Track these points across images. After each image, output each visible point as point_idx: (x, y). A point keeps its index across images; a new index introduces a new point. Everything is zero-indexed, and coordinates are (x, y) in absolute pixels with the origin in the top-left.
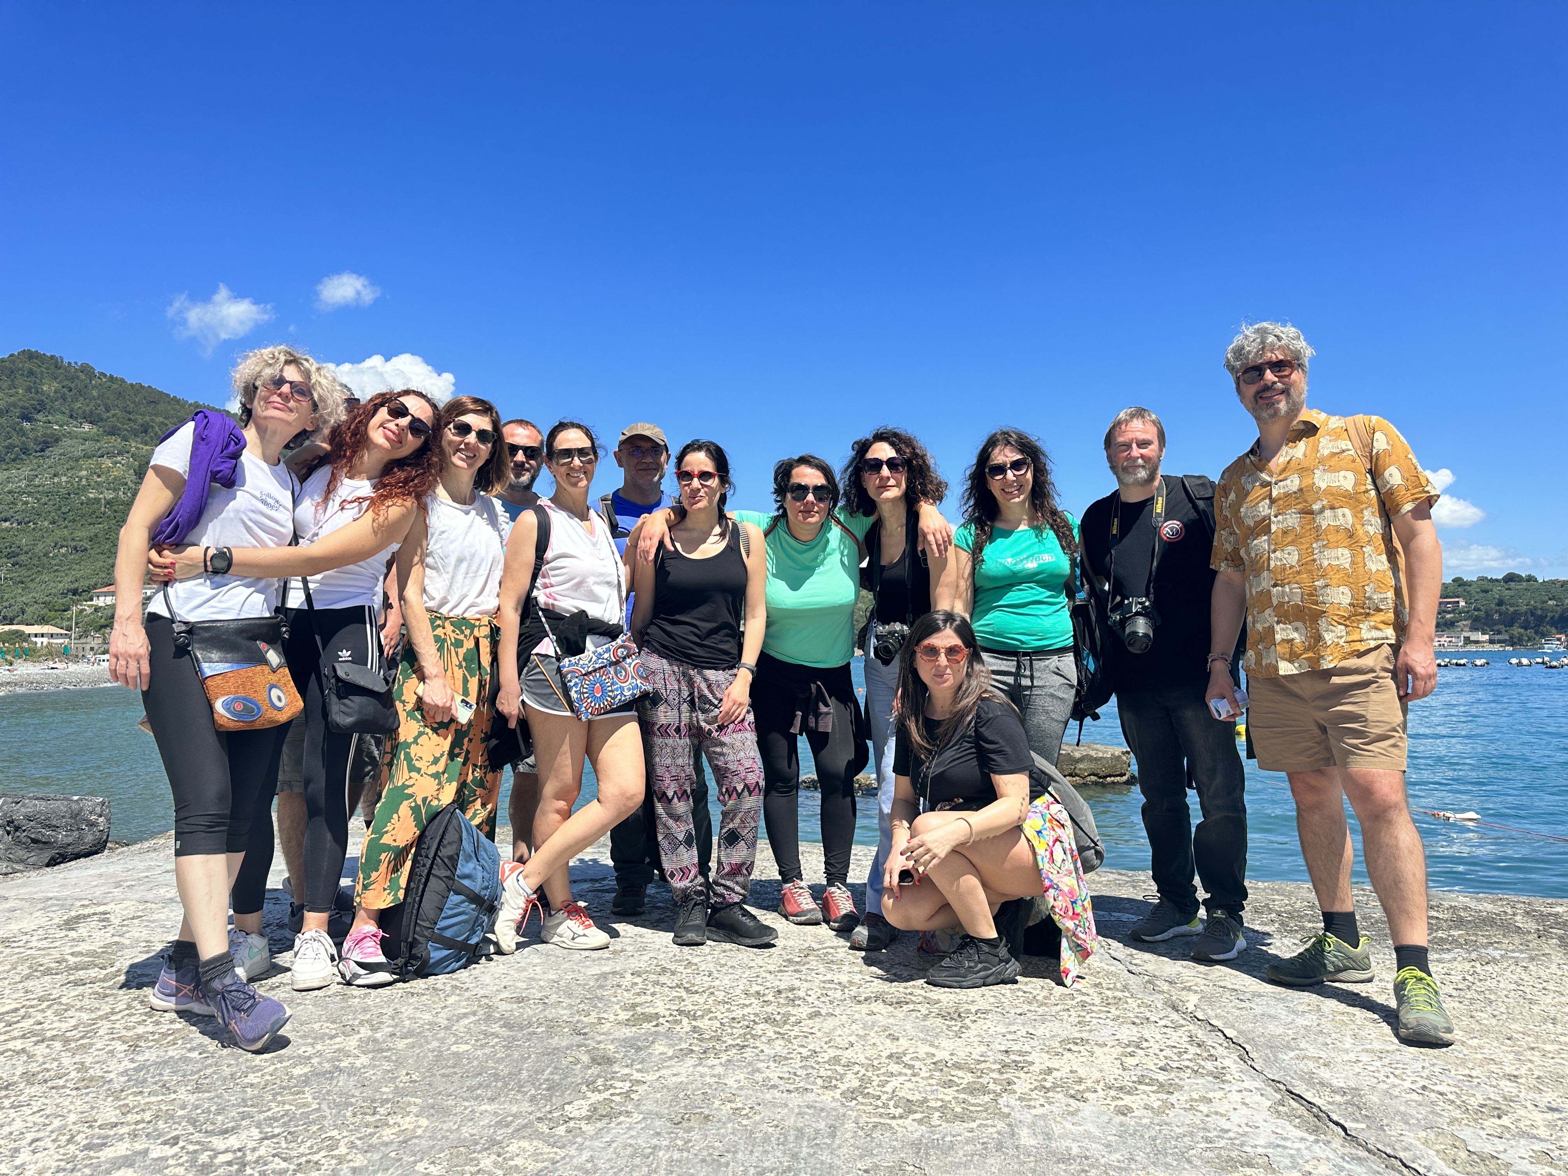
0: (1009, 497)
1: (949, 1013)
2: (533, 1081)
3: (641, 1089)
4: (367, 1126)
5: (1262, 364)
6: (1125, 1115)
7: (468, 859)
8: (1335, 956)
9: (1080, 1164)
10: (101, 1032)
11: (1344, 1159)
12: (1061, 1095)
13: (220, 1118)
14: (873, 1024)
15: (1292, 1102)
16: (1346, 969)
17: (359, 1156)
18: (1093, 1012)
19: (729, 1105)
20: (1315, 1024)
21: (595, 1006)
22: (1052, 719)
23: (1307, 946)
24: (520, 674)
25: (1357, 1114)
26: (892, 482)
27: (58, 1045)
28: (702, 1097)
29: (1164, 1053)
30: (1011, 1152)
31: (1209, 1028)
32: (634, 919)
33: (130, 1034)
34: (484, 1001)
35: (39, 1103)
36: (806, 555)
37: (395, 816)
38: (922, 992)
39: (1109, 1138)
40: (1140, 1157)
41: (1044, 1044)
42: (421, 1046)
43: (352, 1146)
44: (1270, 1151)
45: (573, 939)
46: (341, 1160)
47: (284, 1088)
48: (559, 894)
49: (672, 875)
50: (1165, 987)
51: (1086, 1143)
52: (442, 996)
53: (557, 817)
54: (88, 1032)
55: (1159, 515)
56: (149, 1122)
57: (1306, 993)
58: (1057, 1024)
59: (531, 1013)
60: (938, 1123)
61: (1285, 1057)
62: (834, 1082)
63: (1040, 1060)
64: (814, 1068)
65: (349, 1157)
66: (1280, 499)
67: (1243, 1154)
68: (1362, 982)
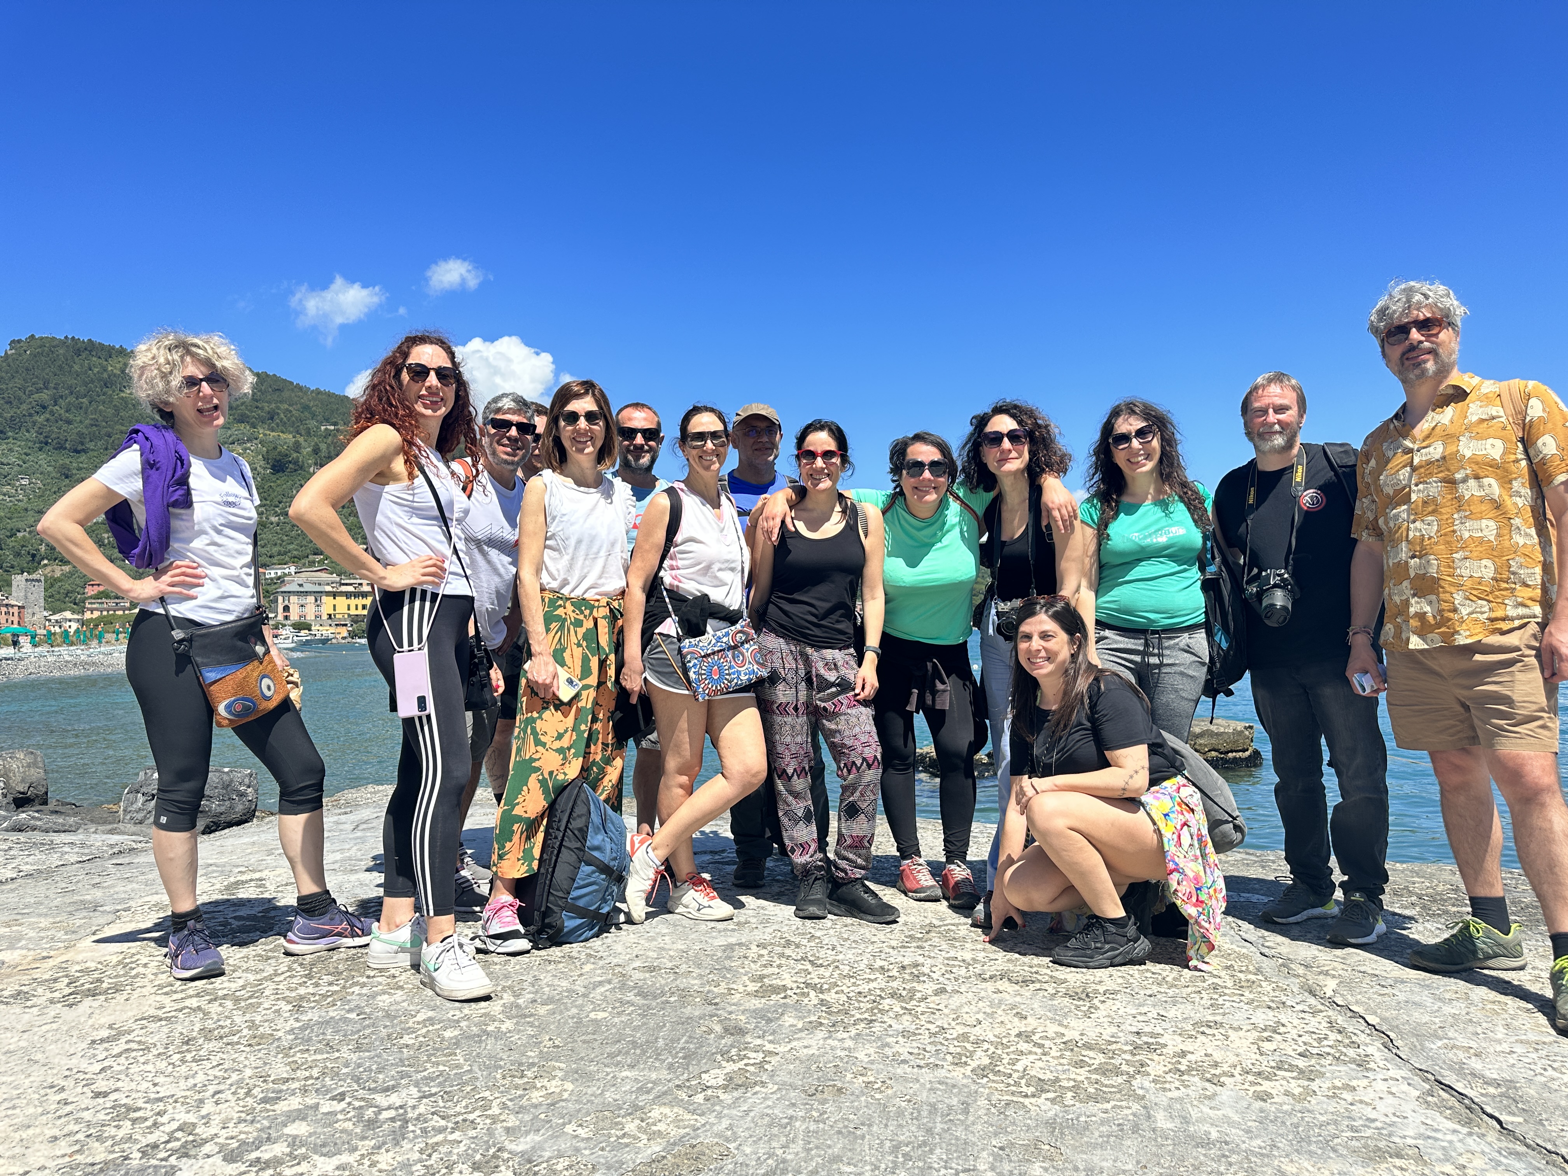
0: (1135, 467)
1: (1077, 993)
2: (669, 1048)
3: (774, 1060)
4: (516, 1088)
5: (1408, 323)
6: (1265, 1101)
7: (597, 831)
8: (1484, 943)
9: (1219, 1149)
10: (267, 993)
11: (1500, 1153)
12: (1196, 1079)
13: (381, 1076)
14: (1000, 1002)
15: (1441, 1092)
16: (1496, 955)
17: (511, 1116)
18: (1225, 994)
19: (861, 1079)
20: (1464, 1013)
21: (724, 977)
22: (1183, 698)
23: (1455, 931)
24: (643, 652)
25: (1513, 1108)
26: (1014, 454)
27: (229, 1004)
28: (834, 1070)
29: (1303, 1039)
30: (1148, 1134)
31: (1349, 1014)
32: (755, 891)
33: (294, 994)
34: (618, 969)
35: (218, 1058)
36: (924, 532)
37: (525, 788)
38: (1048, 971)
39: (1249, 1124)
40: (1282, 1143)
41: (1177, 1027)
42: (561, 1013)
43: (504, 1106)
44: (1420, 1142)
45: (699, 910)
46: (495, 1119)
47: (437, 1050)
48: (684, 867)
49: (793, 851)
50: (1301, 971)
51: (1225, 1128)
52: (578, 964)
53: (680, 791)
54: (256, 992)
55: (1299, 484)
56: (317, 1078)
57: (1452, 980)
58: (1189, 1006)
59: (663, 982)
60: (1072, 1102)
61: (1432, 1046)
62: (964, 1059)
63: (1173, 1043)
64: (943, 1045)
65: (502, 1118)
66: (1421, 467)
67: (1391, 1145)
68: (1514, 969)
